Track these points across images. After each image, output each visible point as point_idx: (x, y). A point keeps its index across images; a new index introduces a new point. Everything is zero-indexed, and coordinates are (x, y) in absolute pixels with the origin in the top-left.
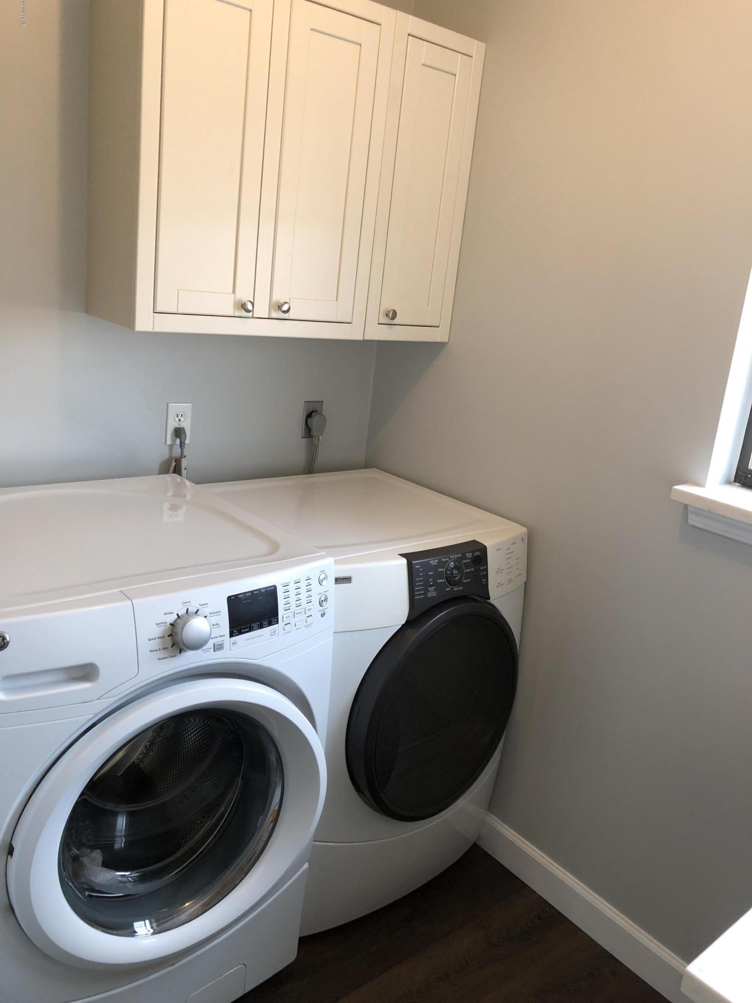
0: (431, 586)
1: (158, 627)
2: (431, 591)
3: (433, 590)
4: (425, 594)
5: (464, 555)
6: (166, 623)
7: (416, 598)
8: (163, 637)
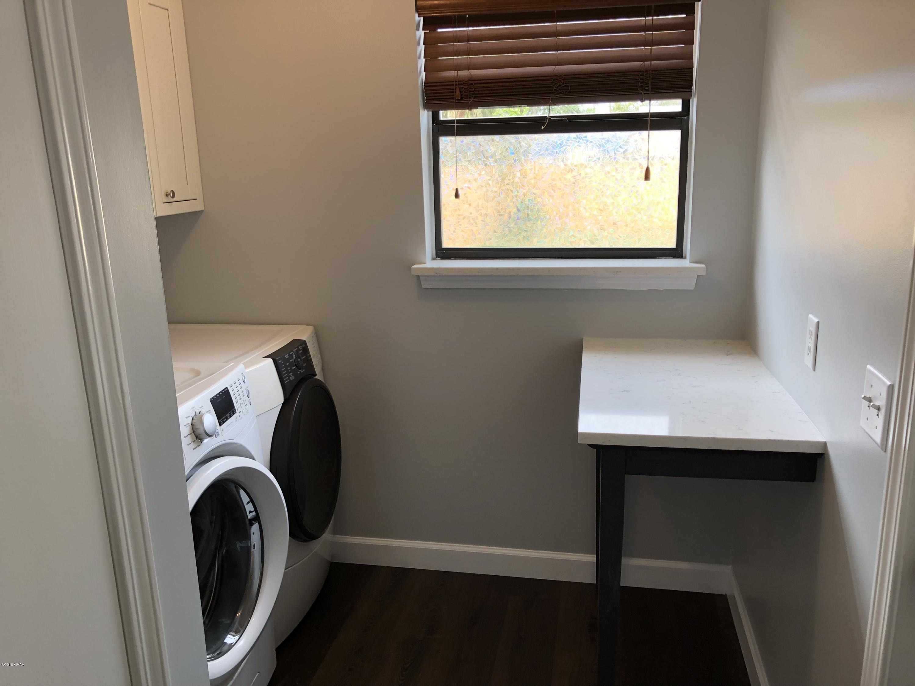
0: (290, 373)
1: (186, 427)
2: (291, 376)
3: (292, 375)
4: (289, 379)
5: (298, 348)
6: (189, 423)
7: (286, 382)
8: (191, 434)
